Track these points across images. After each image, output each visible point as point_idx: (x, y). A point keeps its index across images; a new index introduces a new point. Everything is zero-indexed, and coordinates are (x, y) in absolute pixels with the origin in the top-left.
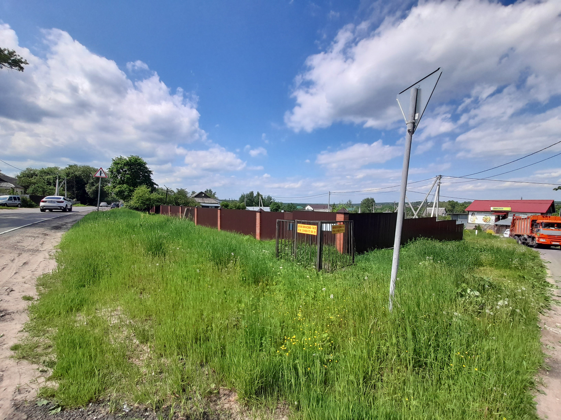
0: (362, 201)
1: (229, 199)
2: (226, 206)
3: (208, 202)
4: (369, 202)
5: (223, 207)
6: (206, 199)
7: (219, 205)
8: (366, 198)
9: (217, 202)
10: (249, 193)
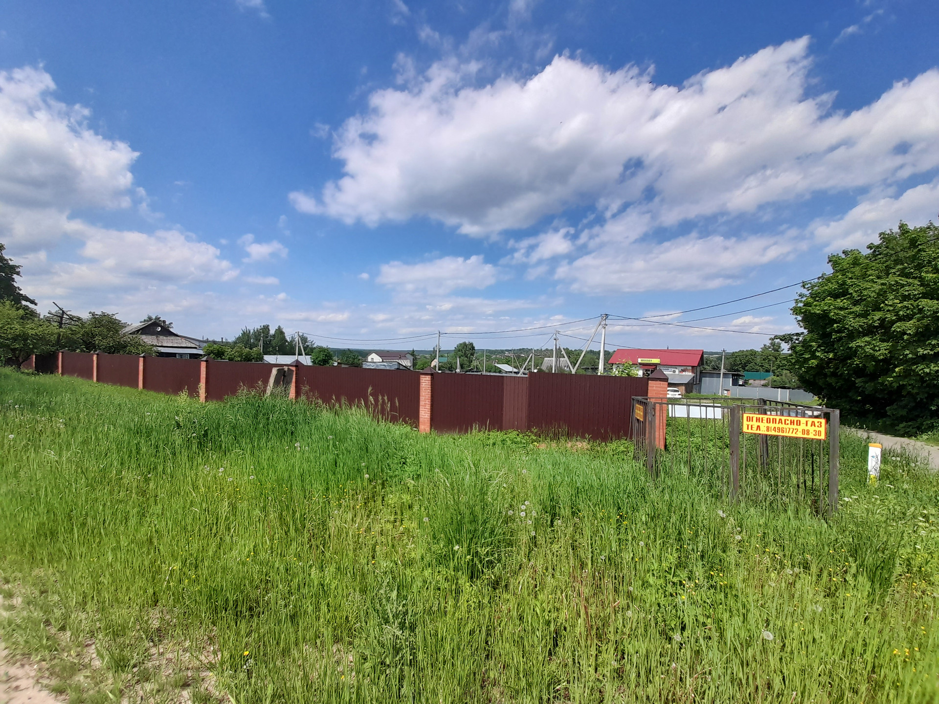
0: (456, 346)
1: (221, 340)
2: (220, 354)
3: (171, 345)
4: (467, 350)
5: (212, 356)
6: (165, 338)
7: (201, 352)
8: (461, 342)
9: (193, 346)
10: (259, 328)
